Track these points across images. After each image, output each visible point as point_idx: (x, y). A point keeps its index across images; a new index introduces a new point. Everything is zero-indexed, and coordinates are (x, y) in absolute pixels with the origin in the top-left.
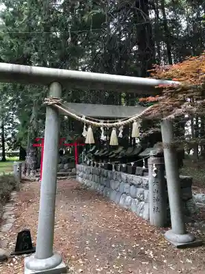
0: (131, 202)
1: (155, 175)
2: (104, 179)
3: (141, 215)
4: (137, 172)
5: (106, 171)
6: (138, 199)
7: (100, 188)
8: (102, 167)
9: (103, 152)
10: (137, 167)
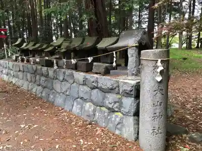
0: (94, 111)
1: (159, 79)
2: (43, 78)
3: (117, 132)
4: (94, 70)
5: (45, 68)
6: (109, 109)
7: (36, 90)
8: (35, 63)
9: (34, 45)
10: (95, 64)
